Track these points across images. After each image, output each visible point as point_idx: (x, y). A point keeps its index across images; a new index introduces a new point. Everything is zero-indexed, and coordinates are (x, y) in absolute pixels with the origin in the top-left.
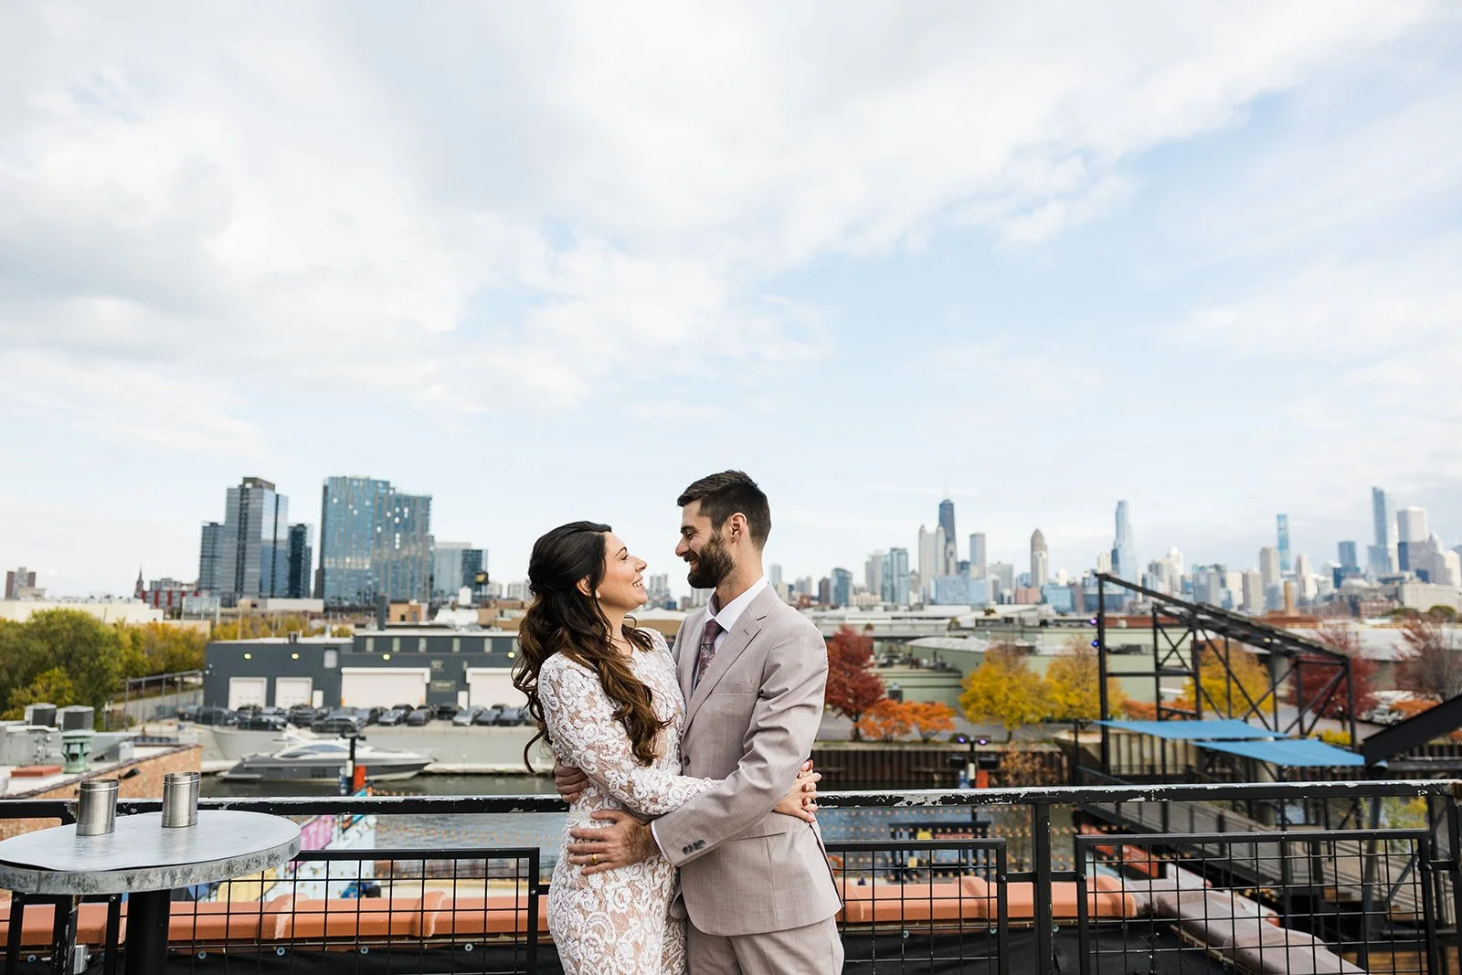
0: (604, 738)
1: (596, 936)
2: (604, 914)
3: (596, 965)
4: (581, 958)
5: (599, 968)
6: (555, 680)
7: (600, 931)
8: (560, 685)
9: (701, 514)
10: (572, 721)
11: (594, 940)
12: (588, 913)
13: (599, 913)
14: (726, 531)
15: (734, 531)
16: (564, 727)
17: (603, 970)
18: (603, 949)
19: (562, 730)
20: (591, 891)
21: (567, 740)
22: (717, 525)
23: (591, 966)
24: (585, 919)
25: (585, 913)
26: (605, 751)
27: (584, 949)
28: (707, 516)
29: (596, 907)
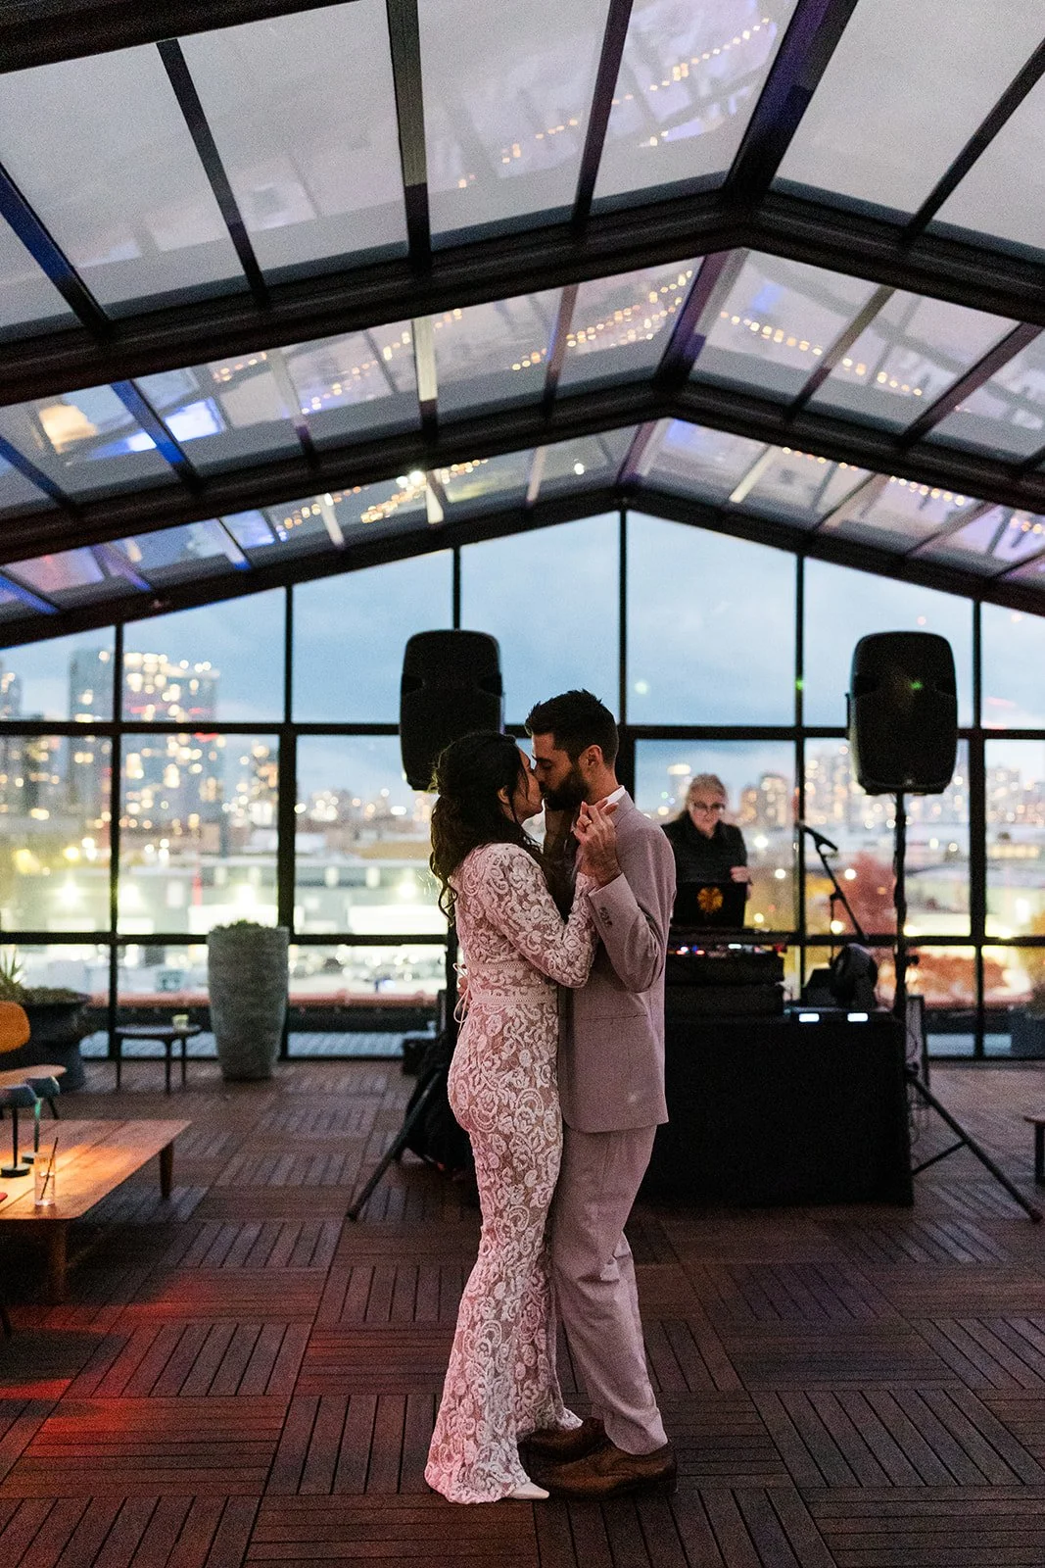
0: (547, 918)
1: (528, 1109)
2: (534, 1090)
3: (527, 1136)
4: (513, 1130)
5: (530, 1138)
6: (506, 865)
7: (531, 1105)
8: (511, 870)
9: (556, 748)
10: (521, 903)
11: (527, 1113)
12: (520, 1090)
13: (530, 1089)
15: (590, 762)
16: (512, 909)
17: (533, 1139)
18: (534, 1121)
19: (509, 912)
20: (522, 1070)
21: (514, 921)
23: (523, 1137)
24: (517, 1096)
25: (517, 1091)
26: (548, 932)
27: (517, 1124)
28: (563, 749)
29: (527, 1083)
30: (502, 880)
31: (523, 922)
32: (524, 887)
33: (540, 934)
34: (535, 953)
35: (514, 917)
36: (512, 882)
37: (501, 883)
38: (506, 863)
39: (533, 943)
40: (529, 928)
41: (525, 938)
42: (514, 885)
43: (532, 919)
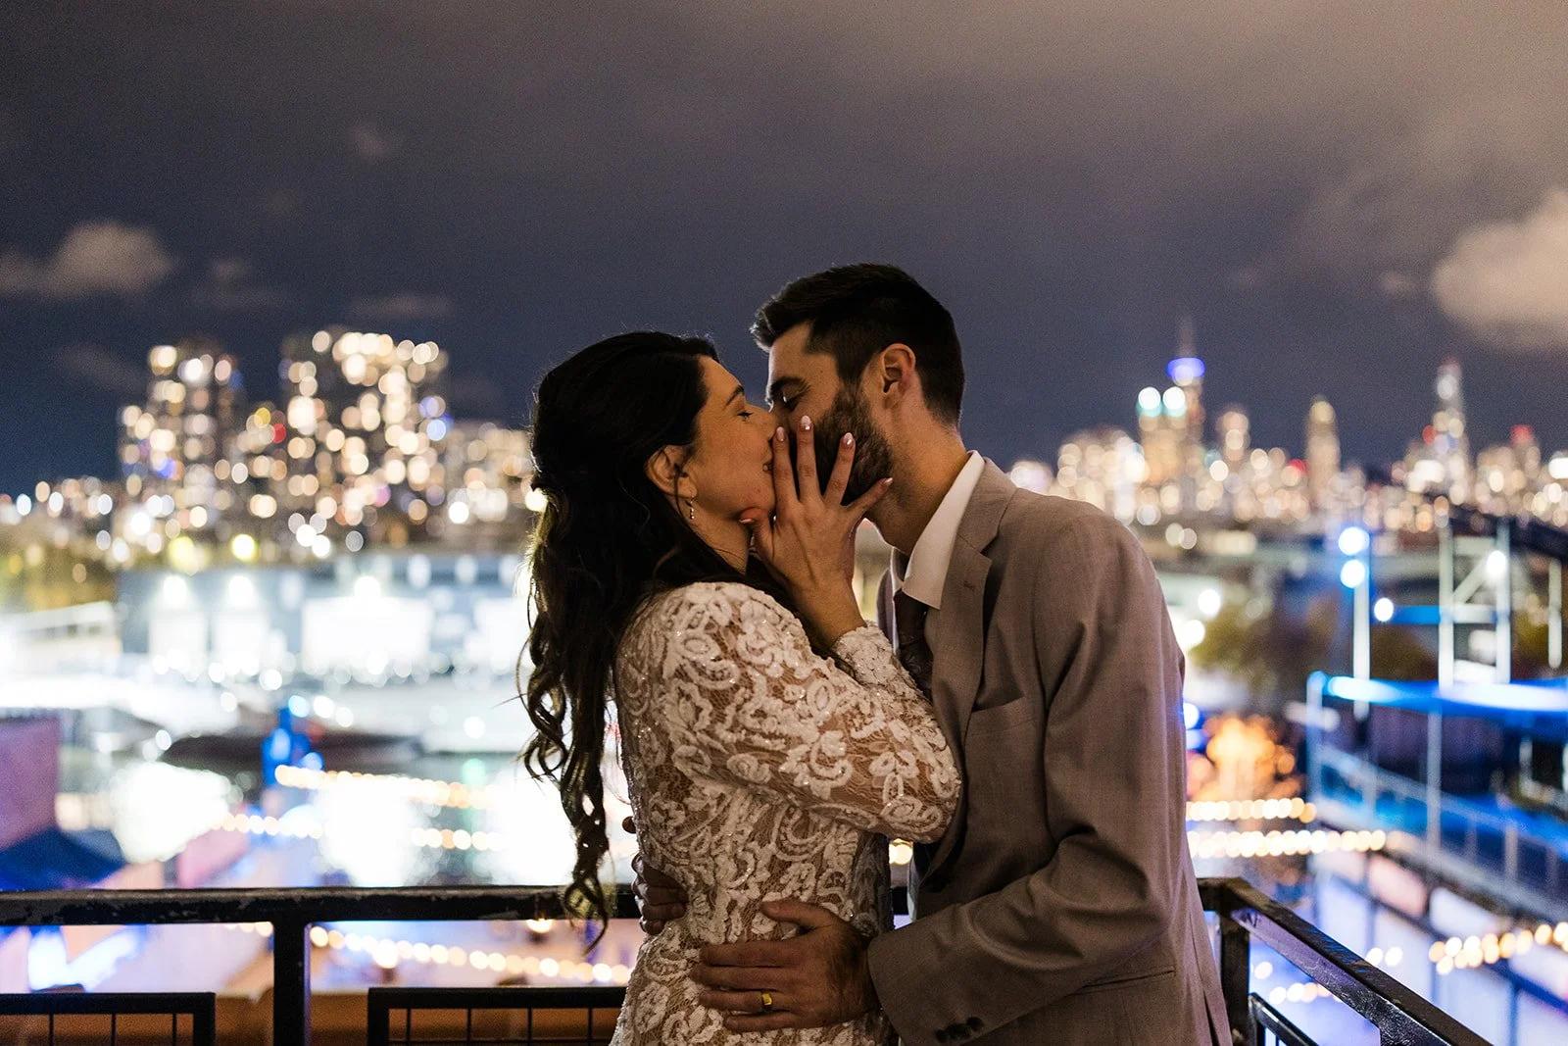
9: (811, 348)
14: (872, 385)
15: (888, 384)
22: (850, 371)
28: (827, 351)
30: (718, 659)
31: (792, 728)
32: (779, 658)
33: (839, 734)
34: (840, 782)
35: (769, 726)
36: (747, 657)
37: (717, 666)
38: (723, 619)
39: (827, 762)
40: (809, 731)
41: (806, 759)
42: (755, 660)
43: (815, 712)
